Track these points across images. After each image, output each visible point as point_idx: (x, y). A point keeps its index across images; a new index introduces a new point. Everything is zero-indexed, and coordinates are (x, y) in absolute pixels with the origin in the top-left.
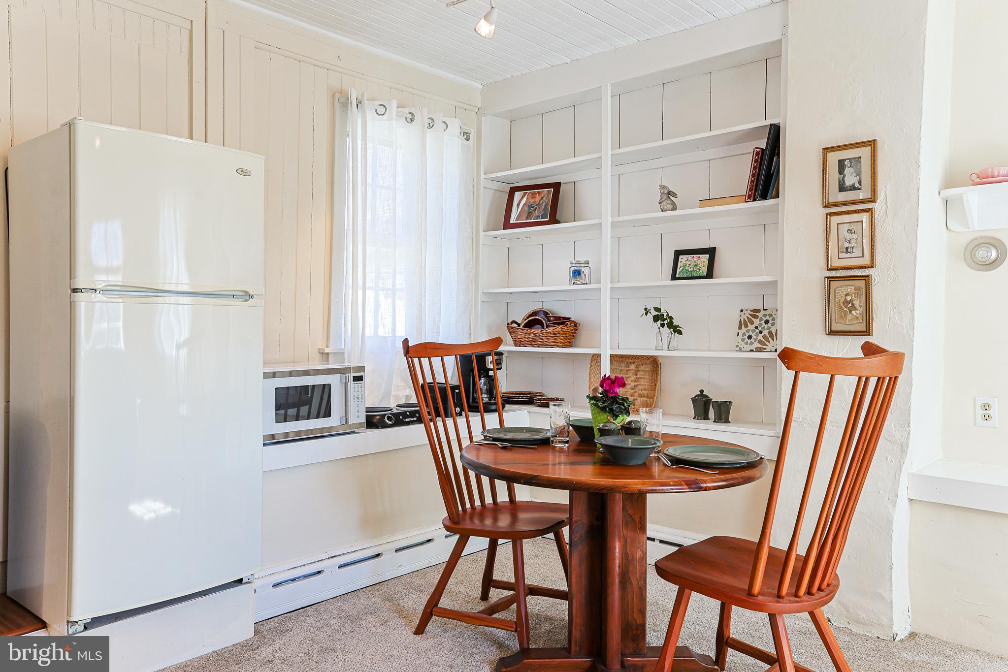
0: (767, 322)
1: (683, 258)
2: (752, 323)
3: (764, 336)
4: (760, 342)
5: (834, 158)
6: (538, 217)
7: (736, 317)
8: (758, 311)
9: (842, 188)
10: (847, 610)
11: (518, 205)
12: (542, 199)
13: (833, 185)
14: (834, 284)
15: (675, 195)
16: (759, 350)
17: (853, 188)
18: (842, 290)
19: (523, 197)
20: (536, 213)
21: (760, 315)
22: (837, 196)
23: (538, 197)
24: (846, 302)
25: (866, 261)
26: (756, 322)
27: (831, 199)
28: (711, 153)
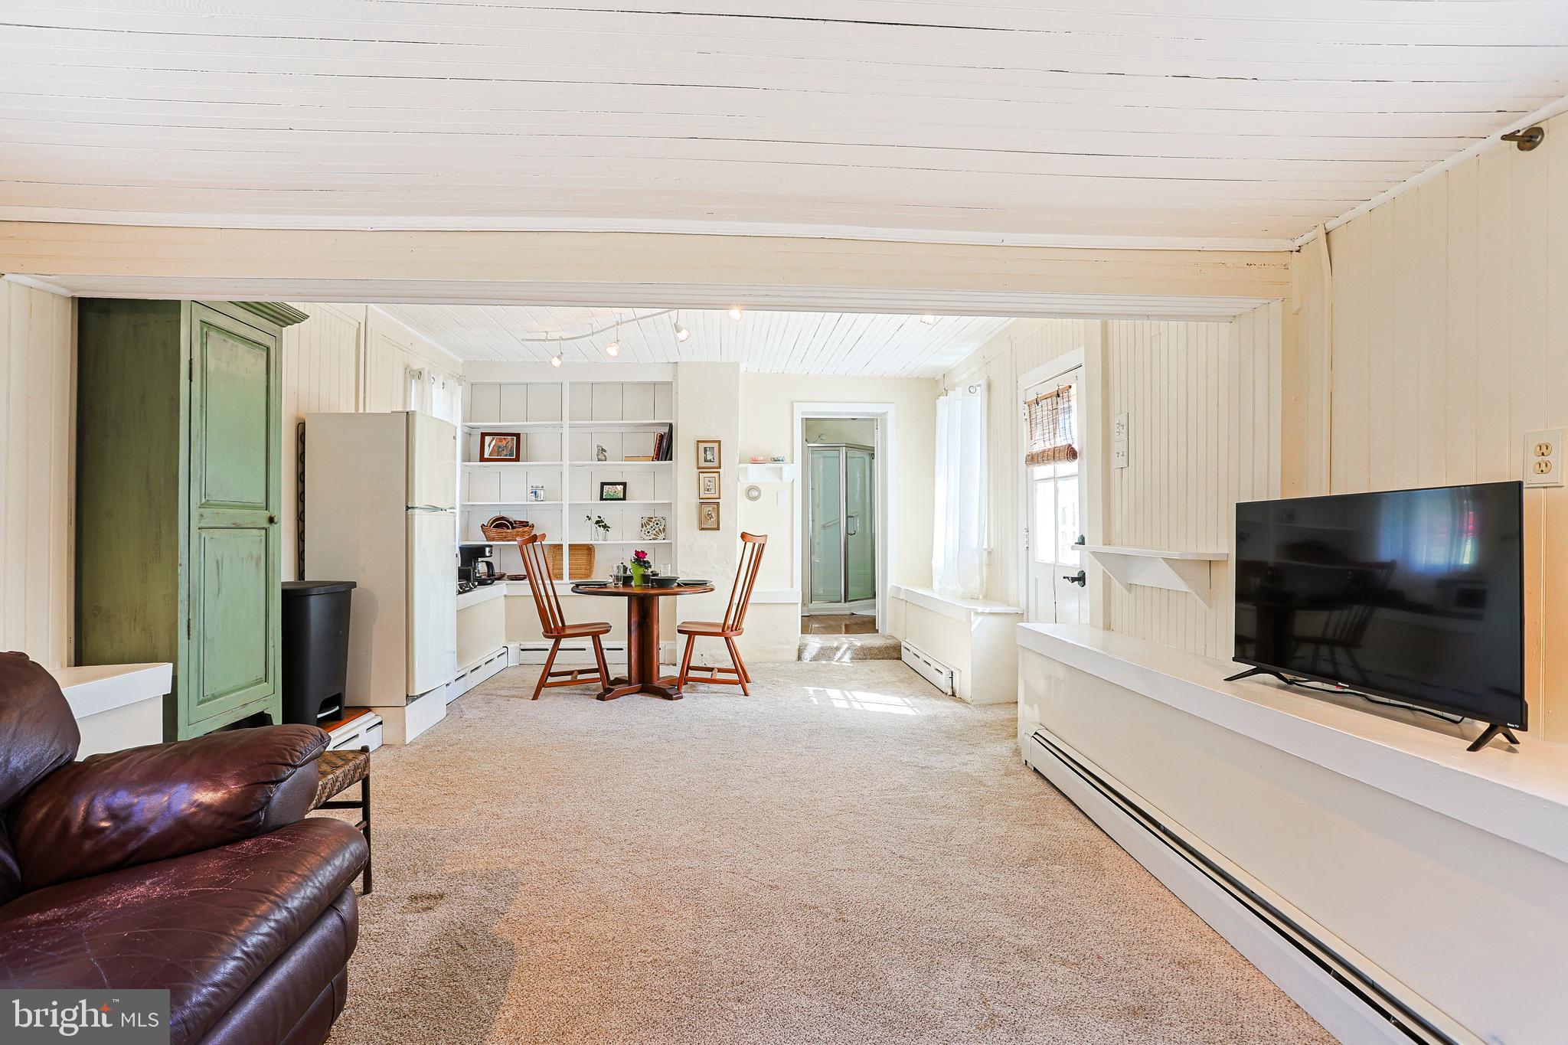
0: (657, 524)
1: (606, 487)
2: (649, 525)
3: (656, 532)
4: (654, 535)
5: (702, 446)
6: (506, 455)
7: (639, 522)
8: (652, 518)
9: (706, 461)
10: (713, 657)
11: (489, 446)
12: (507, 443)
13: (702, 459)
14: (703, 506)
15: (605, 451)
16: (654, 539)
17: (710, 461)
18: (707, 509)
19: (492, 441)
20: (505, 452)
21: (653, 520)
22: (702, 464)
23: (504, 443)
24: (708, 515)
25: (717, 496)
26: (651, 524)
27: (700, 465)
28: (622, 430)
